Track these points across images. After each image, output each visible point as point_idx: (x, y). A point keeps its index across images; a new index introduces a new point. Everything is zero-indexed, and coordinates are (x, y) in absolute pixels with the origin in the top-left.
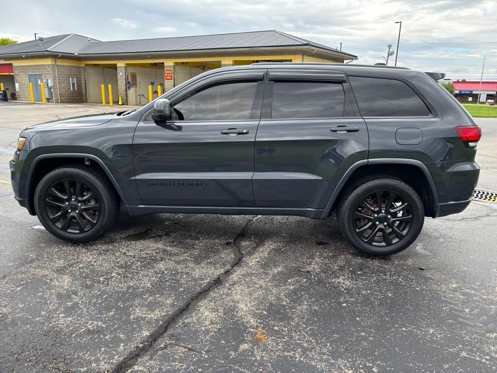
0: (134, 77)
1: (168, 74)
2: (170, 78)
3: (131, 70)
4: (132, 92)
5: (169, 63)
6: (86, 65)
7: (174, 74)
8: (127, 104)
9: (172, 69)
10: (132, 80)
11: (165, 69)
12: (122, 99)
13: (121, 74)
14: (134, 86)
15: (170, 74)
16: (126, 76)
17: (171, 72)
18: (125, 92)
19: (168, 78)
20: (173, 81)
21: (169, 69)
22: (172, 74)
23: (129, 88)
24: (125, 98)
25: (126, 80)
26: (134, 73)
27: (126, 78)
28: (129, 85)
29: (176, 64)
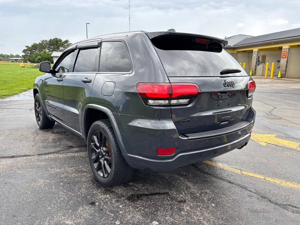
0: (264, 57)
1: (283, 54)
2: (285, 57)
3: (262, 53)
4: (260, 67)
5: (286, 47)
6: (238, 52)
7: (288, 53)
8: (255, 75)
9: (287, 51)
10: (262, 60)
11: (283, 51)
12: (252, 72)
13: (254, 56)
14: (263, 64)
15: (285, 54)
16: (257, 57)
17: (286, 53)
18: (255, 67)
19: (283, 57)
20: (286, 59)
21: (285, 50)
22: (286, 54)
23: (259, 65)
24: (254, 71)
25: (257, 60)
26: (265, 55)
27: (257, 59)
28: (258, 62)
29: (291, 47)
